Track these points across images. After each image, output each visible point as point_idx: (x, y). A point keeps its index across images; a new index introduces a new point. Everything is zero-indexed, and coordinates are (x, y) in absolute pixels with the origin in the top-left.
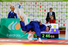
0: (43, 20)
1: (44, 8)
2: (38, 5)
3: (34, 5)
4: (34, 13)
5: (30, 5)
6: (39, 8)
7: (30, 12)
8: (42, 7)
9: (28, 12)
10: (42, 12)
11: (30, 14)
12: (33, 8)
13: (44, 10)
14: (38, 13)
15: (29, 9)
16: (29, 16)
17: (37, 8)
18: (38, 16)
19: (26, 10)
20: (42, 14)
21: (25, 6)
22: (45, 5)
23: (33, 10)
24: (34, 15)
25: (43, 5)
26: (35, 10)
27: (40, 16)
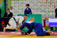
0: (53, 15)
1: (54, 5)
2: (49, 3)
3: (45, 3)
4: (45, 9)
5: (42, 2)
6: (50, 5)
7: (42, 8)
8: (52, 4)
9: (40, 8)
10: (52, 8)
11: (42, 10)
12: (44, 5)
13: (54, 6)
14: (49, 9)
15: (41, 6)
16: (41, 12)
17: (47, 5)
18: (49, 12)
19: (38, 7)
20: (52, 10)
21: (38, 4)
22: (54, 2)
23: (44, 7)
24: (46, 11)
25: (53, 2)
26: (46, 7)
27: (51, 11)
